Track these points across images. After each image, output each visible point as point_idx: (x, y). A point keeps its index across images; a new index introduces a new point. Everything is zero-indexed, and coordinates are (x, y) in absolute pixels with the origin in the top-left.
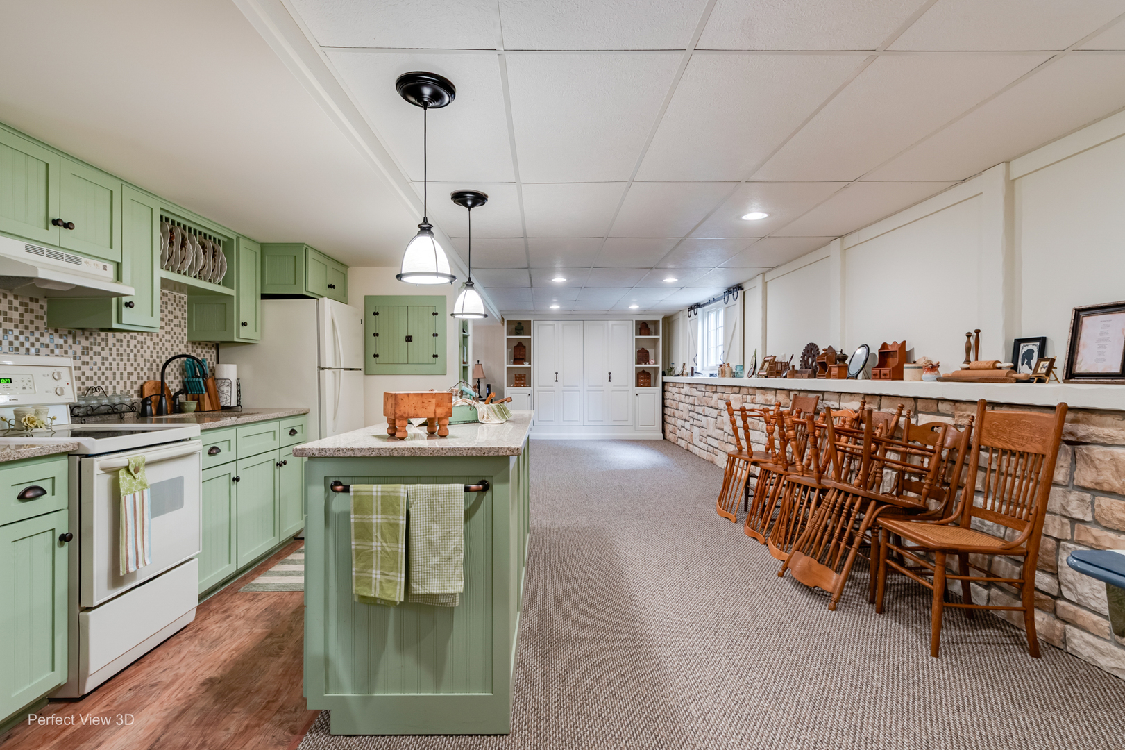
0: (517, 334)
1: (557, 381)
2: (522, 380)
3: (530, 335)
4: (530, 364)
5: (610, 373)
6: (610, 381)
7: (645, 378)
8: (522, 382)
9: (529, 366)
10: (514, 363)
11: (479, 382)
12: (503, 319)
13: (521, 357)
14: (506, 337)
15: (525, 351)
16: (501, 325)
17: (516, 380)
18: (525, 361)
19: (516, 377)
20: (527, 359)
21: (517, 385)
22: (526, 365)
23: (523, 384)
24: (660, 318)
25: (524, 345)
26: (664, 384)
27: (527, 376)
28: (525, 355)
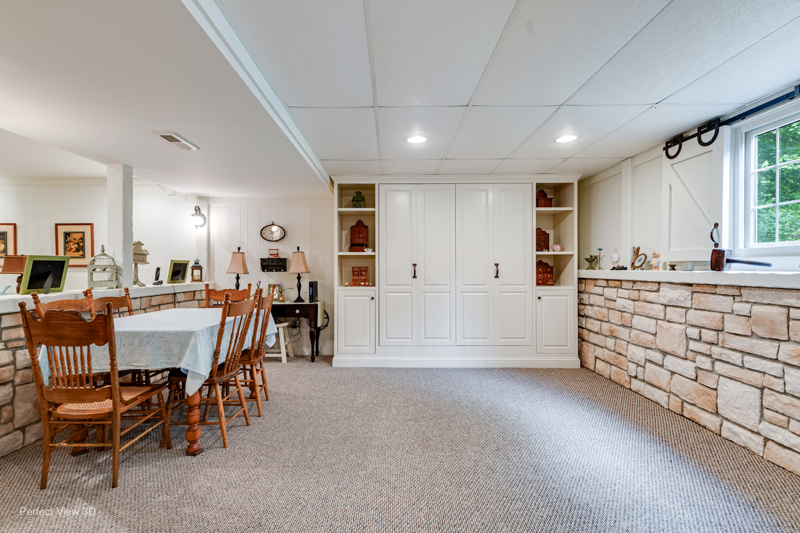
0: (355, 206)
1: (415, 277)
2: (362, 275)
3: (374, 206)
4: (374, 251)
5: (497, 265)
6: (497, 277)
7: (544, 273)
8: (363, 278)
9: (373, 254)
10: (351, 250)
11: (299, 278)
12: (332, 182)
13: (361, 241)
14: (336, 209)
15: (367, 233)
16: (330, 193)
17: (354, 275)
18: (367, 247)
19: (353, 271)
20: (370, 244)
21: (355, 283)
22: (368, 252)
23: (364, 281)
24: (574, 179)
25: (366, 224)
26: (580, 280)
27: (370, 269)
28: (367, 238)
